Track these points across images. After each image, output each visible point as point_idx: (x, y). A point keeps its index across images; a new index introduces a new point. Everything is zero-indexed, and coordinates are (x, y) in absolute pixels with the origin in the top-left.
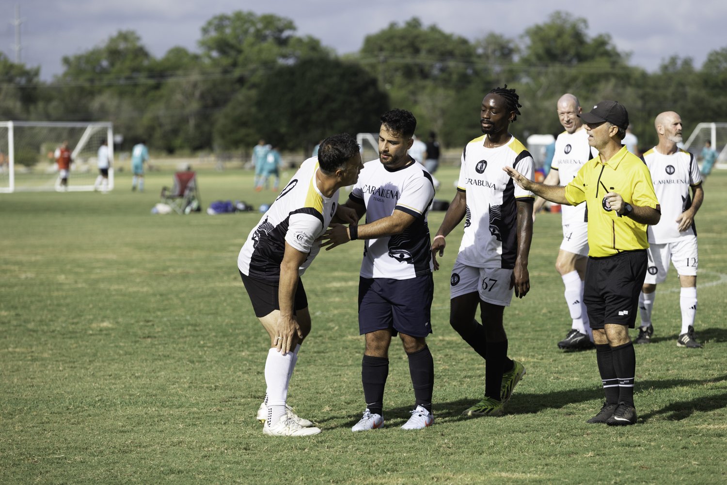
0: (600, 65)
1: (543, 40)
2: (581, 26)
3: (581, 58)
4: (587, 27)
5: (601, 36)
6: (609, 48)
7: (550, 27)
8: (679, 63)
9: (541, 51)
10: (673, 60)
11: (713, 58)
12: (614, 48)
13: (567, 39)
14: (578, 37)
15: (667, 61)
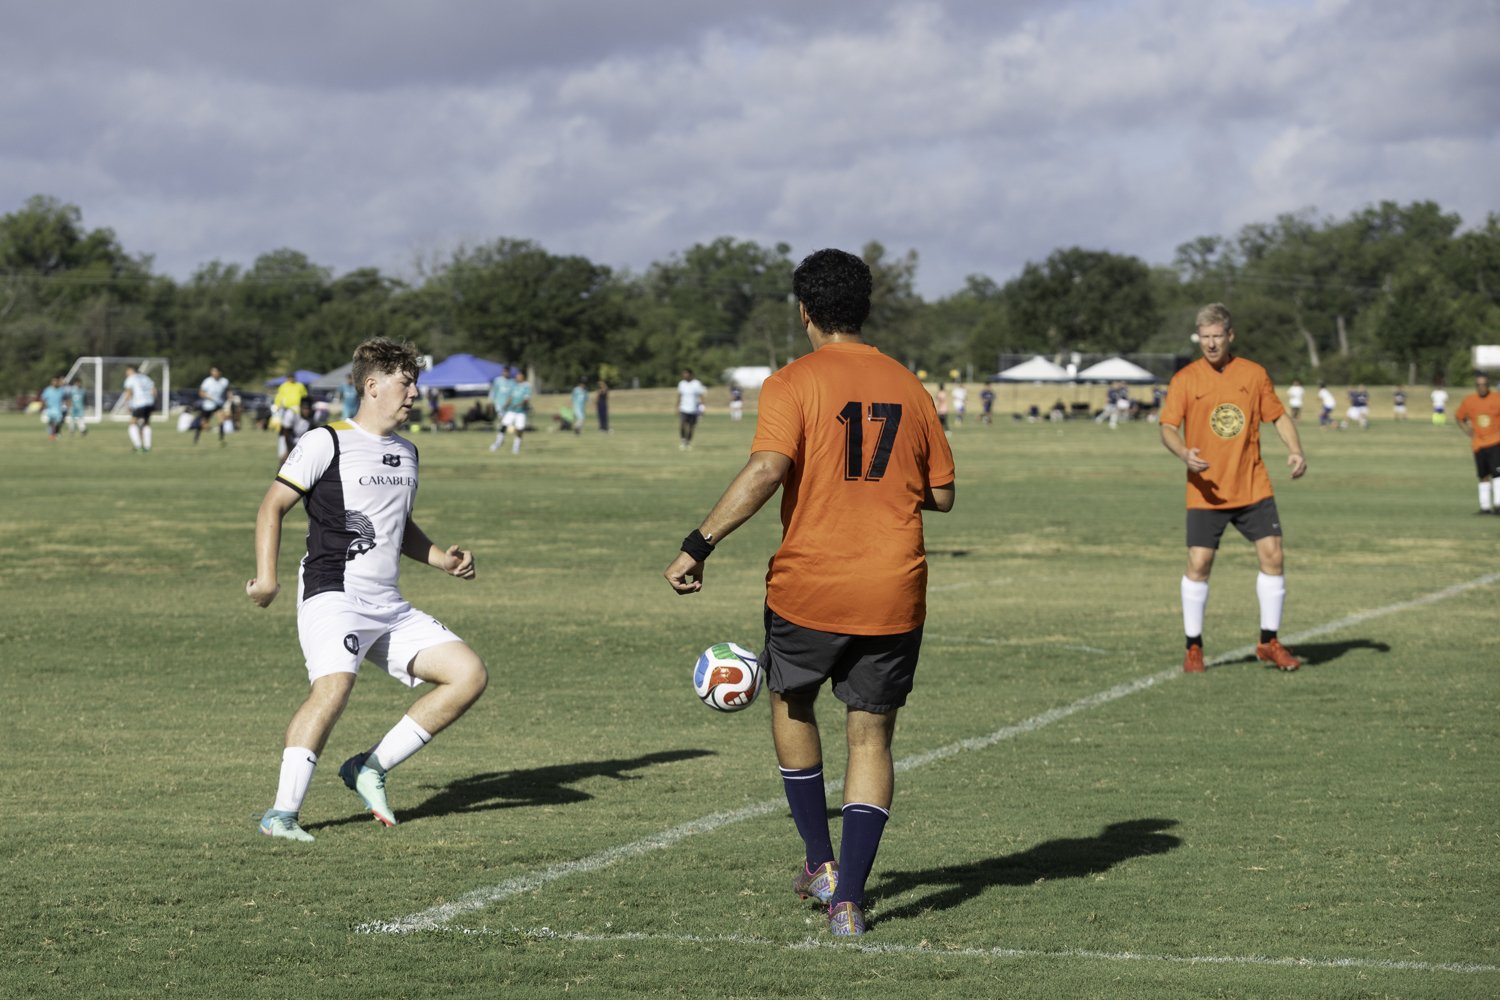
0: (98, 273)
1: (15, 236)
2: (72, 216)
3: (69, 261)
4: (79, 218)
5: (99, 231)
6: (111, 248)
7: (27, 217)
8: (221, 271)
9: (12, 251)
10: (215, 265)
11: (261, 264)
12: (119, 249)
13: (49, 237)
14: (66, 232)
15: (205, 269)
